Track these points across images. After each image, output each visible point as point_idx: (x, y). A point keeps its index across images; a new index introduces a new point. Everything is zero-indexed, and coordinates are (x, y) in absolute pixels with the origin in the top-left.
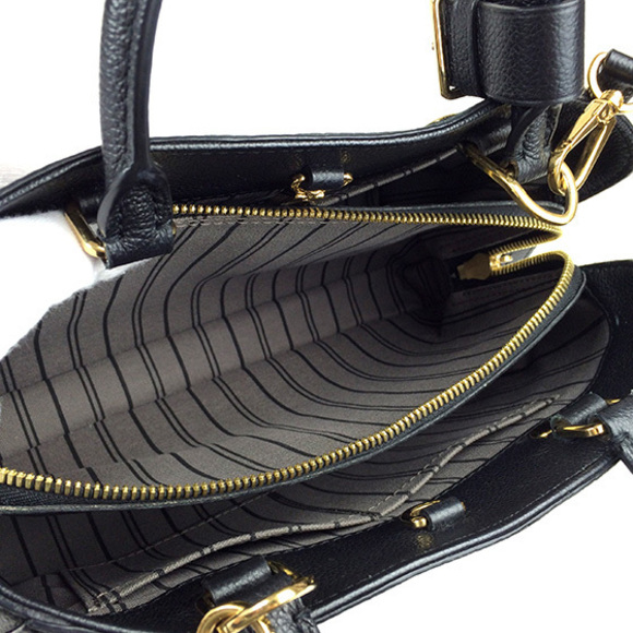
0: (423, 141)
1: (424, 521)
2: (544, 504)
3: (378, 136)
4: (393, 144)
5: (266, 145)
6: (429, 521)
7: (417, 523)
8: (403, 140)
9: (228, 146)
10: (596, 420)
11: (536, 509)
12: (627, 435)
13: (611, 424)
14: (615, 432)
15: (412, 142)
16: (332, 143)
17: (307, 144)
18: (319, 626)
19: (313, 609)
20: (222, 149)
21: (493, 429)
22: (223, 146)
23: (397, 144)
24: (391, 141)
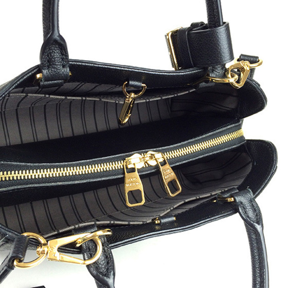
0: (174, 76)
1: (159, 221)
2: (204, 221)
3: (156, 71)
4: (161, 75)
5: (111, 67)
6: (160, 222)
7: (156, 222)
8: (166, 74)
9: (97, 65)
10: (231, 196)
11: (200, 222)
12: (241, 203)
13: (236, 198)
14: (237, 201)
15: (169, 75)
16: (137, 71)
17: (127, 69)
18: (112, 250)
19: (110, 244)
20: (94, 66)
21: (198, 197)
22: (95, 65)
23: (163, 75)
24: (161, 74)
